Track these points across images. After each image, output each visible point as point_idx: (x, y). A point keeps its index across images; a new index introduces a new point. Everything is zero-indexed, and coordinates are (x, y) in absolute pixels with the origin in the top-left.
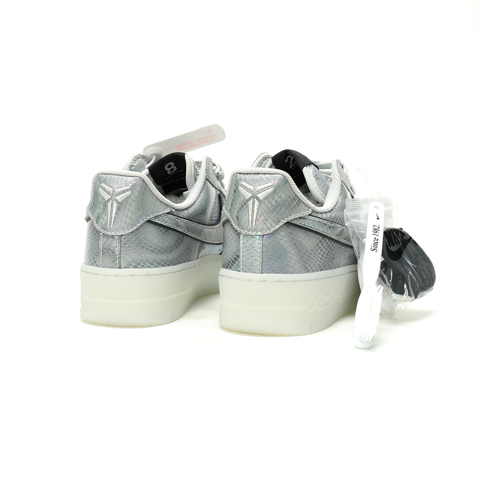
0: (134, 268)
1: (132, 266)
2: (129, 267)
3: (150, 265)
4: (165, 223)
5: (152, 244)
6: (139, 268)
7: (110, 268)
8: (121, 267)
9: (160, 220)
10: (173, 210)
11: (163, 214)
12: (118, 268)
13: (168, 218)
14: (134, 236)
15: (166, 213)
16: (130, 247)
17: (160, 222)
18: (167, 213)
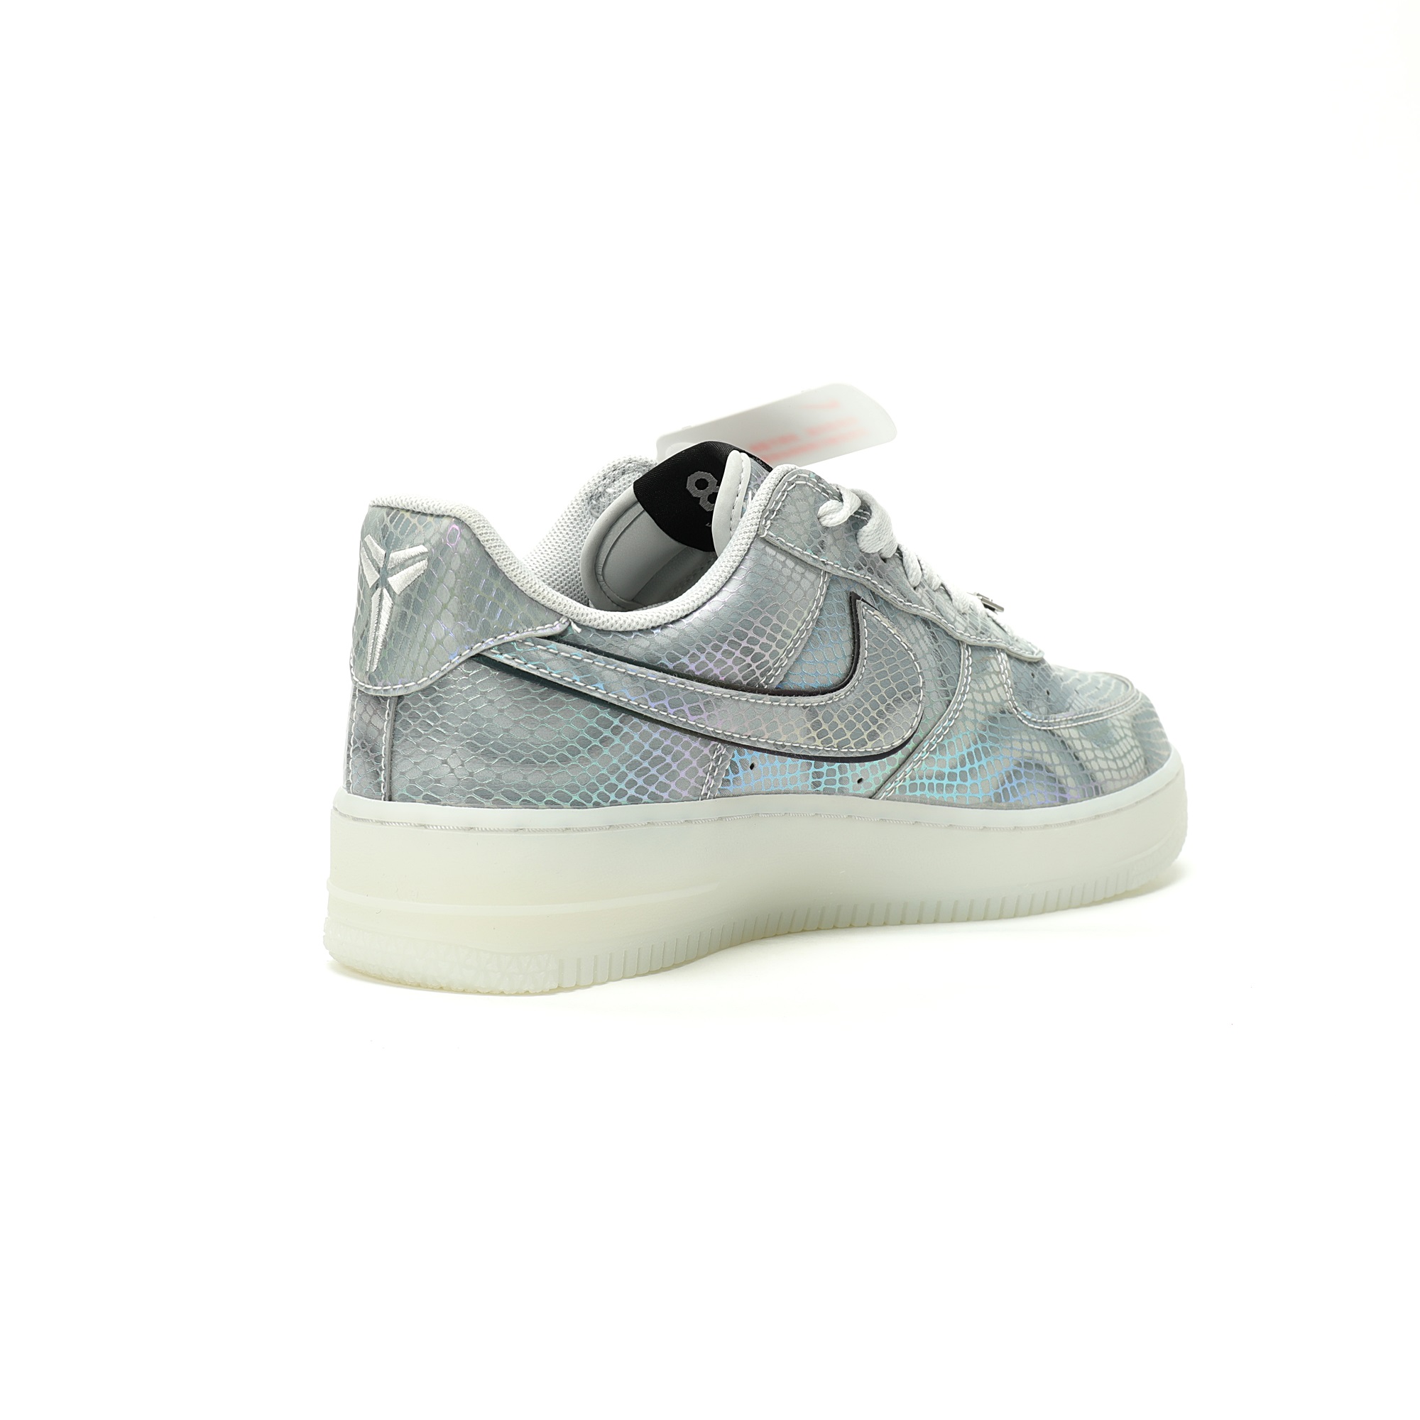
0: (428, 803)
1: (421, 796)
2: (414, 797)
3: (478, 798)
4: (535, 667)
5: (488, 732)
6: (443, 805)
7: (366, 797)
8: (394, 797)
9: (519, 659)
10: (574, 626)
11: (532, 639)
12: (384, 800)
13: (550, 652)
14: (431, 701)
15: (540, 638)
16: (420, 737)
17: (517, 662)
18: (550, 638)
